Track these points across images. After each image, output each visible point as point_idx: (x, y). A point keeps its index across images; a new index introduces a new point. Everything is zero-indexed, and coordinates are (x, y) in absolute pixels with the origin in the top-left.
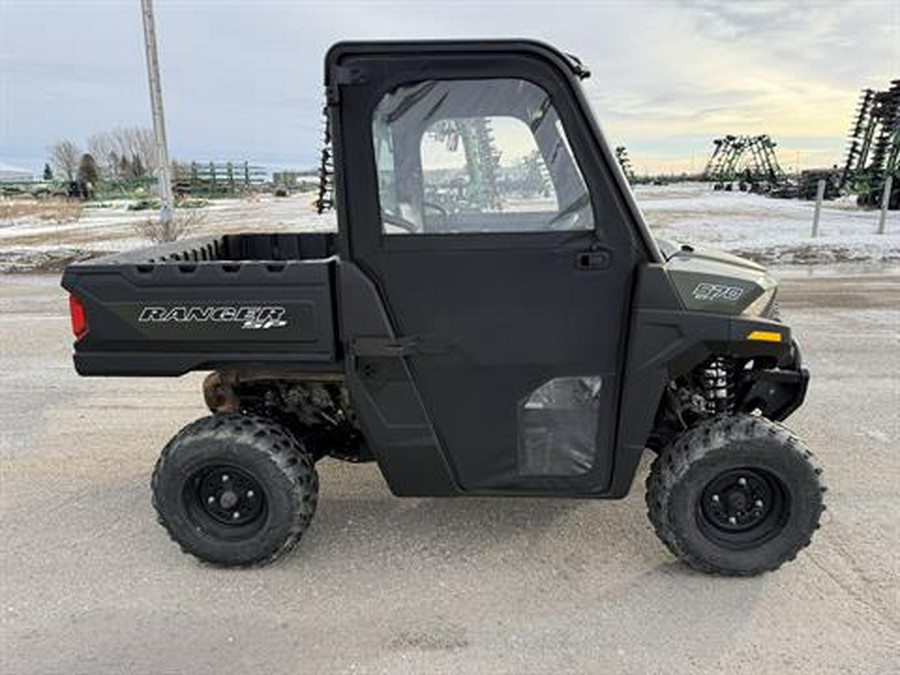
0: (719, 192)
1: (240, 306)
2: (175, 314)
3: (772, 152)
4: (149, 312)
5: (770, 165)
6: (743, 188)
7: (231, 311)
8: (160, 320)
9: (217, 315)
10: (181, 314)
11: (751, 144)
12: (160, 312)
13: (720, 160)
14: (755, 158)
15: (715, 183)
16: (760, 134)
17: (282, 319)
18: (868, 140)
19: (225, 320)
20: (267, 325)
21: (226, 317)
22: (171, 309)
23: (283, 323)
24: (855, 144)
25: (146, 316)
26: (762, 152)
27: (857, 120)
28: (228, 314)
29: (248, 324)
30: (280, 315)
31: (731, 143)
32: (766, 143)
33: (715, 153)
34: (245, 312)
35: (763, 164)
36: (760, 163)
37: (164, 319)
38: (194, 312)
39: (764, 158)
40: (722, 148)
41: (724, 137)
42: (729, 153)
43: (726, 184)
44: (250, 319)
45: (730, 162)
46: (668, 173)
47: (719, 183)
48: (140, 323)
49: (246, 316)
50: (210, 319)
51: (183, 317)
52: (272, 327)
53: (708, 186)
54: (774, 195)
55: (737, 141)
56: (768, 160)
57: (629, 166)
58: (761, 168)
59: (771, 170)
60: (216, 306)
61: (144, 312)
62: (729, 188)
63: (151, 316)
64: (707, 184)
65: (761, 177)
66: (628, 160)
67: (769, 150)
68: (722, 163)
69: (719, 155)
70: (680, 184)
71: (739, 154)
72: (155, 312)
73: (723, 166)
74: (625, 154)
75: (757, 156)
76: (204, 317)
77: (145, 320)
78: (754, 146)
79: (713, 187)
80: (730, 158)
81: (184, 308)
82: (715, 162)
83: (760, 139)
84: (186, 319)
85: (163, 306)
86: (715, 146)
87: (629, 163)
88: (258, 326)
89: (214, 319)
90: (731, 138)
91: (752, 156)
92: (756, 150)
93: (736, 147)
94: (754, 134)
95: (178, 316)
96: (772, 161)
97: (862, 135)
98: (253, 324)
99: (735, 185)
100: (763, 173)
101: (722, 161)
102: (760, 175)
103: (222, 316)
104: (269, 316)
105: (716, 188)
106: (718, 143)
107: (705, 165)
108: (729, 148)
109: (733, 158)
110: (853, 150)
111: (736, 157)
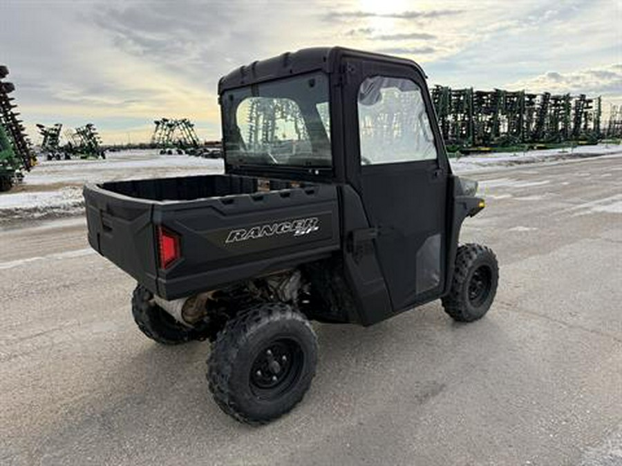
0: (163, 156)
1: (293, 220)
2: (252, 233)
3: (192, 130)
4: (234, 234)
5: (192, 138)
6: (180, 153)
7: (288, 225)
8: (242, 239)
9: (279, 230)
10: (256, 234)
11: (178, 125)
12: (241, 233)
13: (160, 134)
14: (182, 134)
15: (160, 150)
16: (183, 118)
17: (316, 226)
18: (257, 124)
19: (285, 231)
20: (308, 232)
21: (285, 229)
22: (249, 230)
23: (316, 228)
24: (252, 127)
25: (231, 239)
26: (186, 129)
27: (249, 112)
28: (286, 227)
29: (297, 232)
30: (316, 222)
31: (166, 123)
32: (188, 125)
33: (156, 131)
34: (296, 224)
35: (188, 137)
36: (185, 136)
37: (244, 239)
38: (265, 229)
39: (188, 134)
40: (160, 126)
41: (161, 119)
42: (165, 130)
43: (167, 150)
44: (298, 229)
45: (168, 135)
46: (118, 144)
47: (162, 149)
48: (227, 244)
49: (296, 227)
50: (275, 233)
51: (257, 234)
52: (310, 232)
53: (156, 152)
54: (206, 157)
55: (169, 122)
56: (191, 135)
57: (99, 138)
58: (187, 140)
59: (194, 141)
60: (278, 223)
61: (230, 235)
62: (170, 153)
63: (235, 237)
64: (155, 150)
65: (189, 146)
66: (97, 134)
67: (190, 129)
68: (162, 136)
69: (159, 131)
70: (129, 151)
71: (173, 130)
72: (238, 234)
73: (163, 138)
74: (94, 129)
75: (183, 132)
76: (271, 232)
77: (232, 241)
78: (180, 126)
79: (159, 153)
80: (167, 133)
81: (259, 228)
82: (157, 136)
83: (183, 121)
84: (260, 235)
85: (243, 228)
86: (155, 125)
87: (98, 136)
88: (303, 233)
89: (277, 233)
90: (165, 120)
91: (180, 132)
92: (182, 128)
93: (170, 126)
94: (179, 118)
95: (254, 235)
96: (193, 136)
97: (254, 121)
98: (300, 232)
99: (174, 151)
100: (189, 143)
101: (161, 135)
102: (188, 144)
103: (282, 229)
104: (309, 225)
105: (162, 153)
106: (157, 123)
107: (151, 137)
108: (165, 127)
109: (169, 133)
110: (251, 129)
111: (171, 132)
